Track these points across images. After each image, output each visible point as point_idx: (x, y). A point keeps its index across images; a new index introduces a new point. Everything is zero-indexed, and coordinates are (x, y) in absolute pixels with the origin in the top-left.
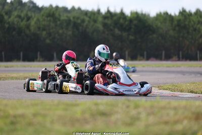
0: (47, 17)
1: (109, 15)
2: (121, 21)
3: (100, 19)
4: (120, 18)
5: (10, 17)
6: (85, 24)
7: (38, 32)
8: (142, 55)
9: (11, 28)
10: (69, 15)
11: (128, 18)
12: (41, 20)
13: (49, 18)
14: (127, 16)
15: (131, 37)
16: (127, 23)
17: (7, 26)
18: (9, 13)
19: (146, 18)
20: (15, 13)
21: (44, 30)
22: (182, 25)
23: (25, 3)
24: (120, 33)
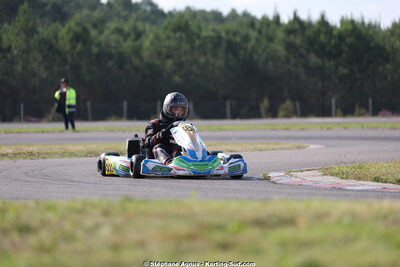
0: (175, 31)
1: (297, 26)
2: (322, 38)
3: (280, 35)
4: (318, 32)
5: (101, 32)
6: (252, 42)
7: (158, 62)
8: (364, 106)
9: (103, 56)
10: (219, 27)
11: (335, 33)
12: (163, 37)
13: (178, 35)
14: (335, 27)
15: (343, 70)
16: (333, 42)
17: (95, 50)
18: (99, 24)
19: (371, 32)
20: (112, 25)
21: (169, 56)
23: (136, 4)
24: (319, 61)
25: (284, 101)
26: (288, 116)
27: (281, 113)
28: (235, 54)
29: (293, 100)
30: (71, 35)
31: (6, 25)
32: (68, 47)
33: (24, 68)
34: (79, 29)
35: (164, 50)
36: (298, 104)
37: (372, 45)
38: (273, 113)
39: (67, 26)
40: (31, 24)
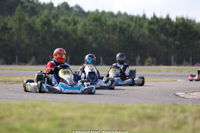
0: (94, 21)
1: (155, 20)
2: (167, 26)
3: (146, 24)
4: (165, 24)
5: (57, 21)
6: (132, 28)
7: (85, 37)
8: (188, 61)
9: (58, 33)
10: (115, 20)
11: (174, 24)
12: (87, 24)
13: (95, 23)
14: (173, 22)
15: (177, 43)
16: (173, 28)
17: (54, 30)
18: (56, 17)
19: (191, 24)
20: (62, 18)
21: (90, 34)
23: (72, 8)
24: (165, 38)
25: (147, 57)
26: (150, 65)
27: (146, 63)
28: (124, 34)
29: (152, 57)
30: (42, 22)
31: (9, 17)
32: (40, 28)
33: (18, 38)
34: (46, 19)
35: (88, 31)
36: (155, 59)
37: (192, 30)
38: (142, 63)
39: (40, 18)
40: (22, 16)
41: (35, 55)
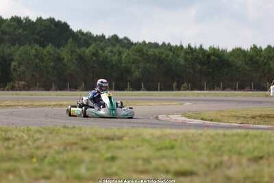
0: (136, 52)
1: (190, 51)
2: (201, 56)
3: (182, 54)
4: (199, 53)
5: (104, 52)
6: (170, 57)
7: (129, 65)
8: (219, 86)
9: (105, 62)
10: (155, 51)
11: (206, 54)
12: (131, 54)
13: (137, 54)
16: (205, 58)
17: (101, 59)
18: (103, 48)
20: (109, 49)
21: (133, 63)
22: (254, 60)
23: (121, 40)
25: (183, 83)
26: (185, 90)
27: (182, 88)
28: (163, 63)
29: (188, 83)
30: (91, 53)
31: (62, 48)
32: (89, 58)
34: (94, 50)
35: (131, 60)
36: (189, 85)
37: (223, 59)
38: (179, 89)
39: (89, 49)
41: (85, 82)
